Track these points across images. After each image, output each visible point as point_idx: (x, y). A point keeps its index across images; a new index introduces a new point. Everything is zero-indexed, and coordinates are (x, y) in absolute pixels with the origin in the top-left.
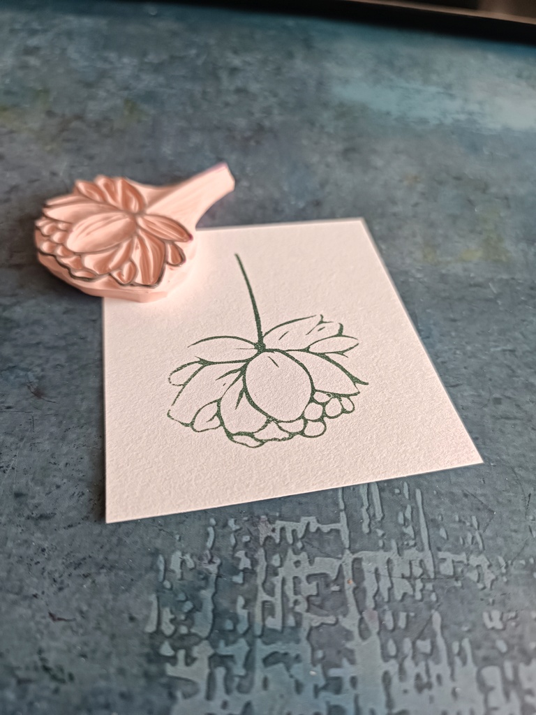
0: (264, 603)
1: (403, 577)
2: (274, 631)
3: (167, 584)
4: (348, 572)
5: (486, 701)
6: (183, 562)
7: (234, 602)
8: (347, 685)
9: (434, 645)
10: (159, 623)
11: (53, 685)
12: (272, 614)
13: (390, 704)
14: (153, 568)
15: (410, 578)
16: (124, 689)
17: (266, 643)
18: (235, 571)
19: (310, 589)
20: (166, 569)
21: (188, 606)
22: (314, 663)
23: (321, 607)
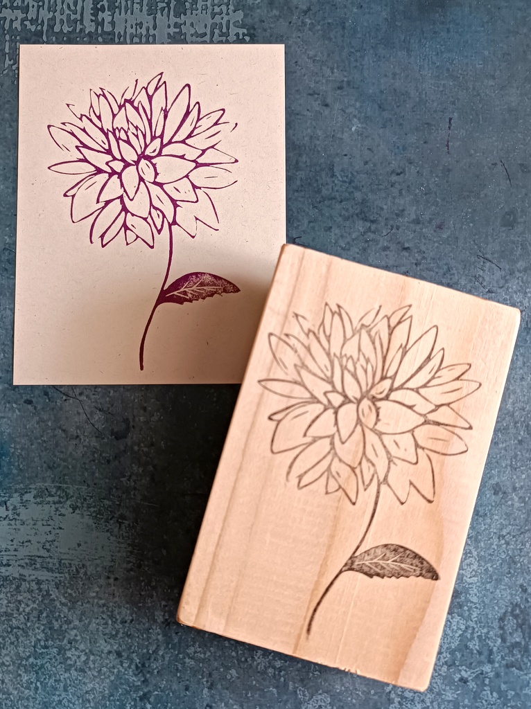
8: (172, 25)
16: (263, 24)
22: (185, 33)
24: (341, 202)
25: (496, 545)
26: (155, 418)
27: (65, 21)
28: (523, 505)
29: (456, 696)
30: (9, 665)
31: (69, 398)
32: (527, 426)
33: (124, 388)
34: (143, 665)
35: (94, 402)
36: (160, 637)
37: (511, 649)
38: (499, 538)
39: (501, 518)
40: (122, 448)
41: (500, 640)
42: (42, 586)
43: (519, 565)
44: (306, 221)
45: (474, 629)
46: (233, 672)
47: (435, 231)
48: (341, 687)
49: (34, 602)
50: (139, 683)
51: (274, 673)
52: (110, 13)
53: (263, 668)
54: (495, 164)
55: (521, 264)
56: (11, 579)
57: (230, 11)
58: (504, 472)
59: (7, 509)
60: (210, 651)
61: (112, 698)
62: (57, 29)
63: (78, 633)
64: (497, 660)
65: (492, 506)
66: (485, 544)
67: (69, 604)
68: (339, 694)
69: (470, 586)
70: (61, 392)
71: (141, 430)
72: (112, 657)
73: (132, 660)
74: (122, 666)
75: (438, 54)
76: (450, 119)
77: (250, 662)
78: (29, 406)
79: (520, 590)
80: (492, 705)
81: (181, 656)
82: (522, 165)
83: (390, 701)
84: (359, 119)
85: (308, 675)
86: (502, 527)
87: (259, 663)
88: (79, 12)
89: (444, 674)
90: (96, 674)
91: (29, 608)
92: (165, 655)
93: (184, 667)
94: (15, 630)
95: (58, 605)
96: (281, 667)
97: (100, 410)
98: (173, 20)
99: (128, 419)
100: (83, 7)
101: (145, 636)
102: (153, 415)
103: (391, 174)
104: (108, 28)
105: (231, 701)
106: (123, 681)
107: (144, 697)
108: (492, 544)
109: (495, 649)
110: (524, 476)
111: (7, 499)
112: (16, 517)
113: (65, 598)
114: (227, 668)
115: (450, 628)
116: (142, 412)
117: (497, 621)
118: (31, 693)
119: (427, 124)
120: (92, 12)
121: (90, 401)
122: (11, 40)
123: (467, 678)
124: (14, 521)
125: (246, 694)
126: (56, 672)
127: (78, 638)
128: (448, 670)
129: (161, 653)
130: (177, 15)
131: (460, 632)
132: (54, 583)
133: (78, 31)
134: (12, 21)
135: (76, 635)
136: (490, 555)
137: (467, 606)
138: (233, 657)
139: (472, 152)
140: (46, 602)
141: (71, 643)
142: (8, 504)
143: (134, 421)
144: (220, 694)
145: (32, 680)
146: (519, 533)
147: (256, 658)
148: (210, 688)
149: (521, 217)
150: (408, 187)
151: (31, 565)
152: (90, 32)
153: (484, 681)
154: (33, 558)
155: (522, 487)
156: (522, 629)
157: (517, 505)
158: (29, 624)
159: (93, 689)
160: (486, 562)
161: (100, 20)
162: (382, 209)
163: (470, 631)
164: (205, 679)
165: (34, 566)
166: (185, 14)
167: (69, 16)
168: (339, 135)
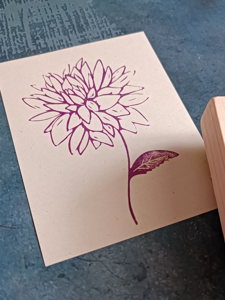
5: (45, 41)
13: (69, 36)
26: (161, 256)
27: (18, 49)
31: (91, 262)
33: (129, 241)
35: (111, 259)
40: (146, 287)
52: (42, 40)
57: (108, 25)
70: (84, 260)
71: (154, 268)
78: (63, 279)
88: (25, 43)
97: (119, 263)
98: (79, 35)
99: (142, 263)
102: (159, 254)
104: (43, 46)
116: (149, 254)
121: (108, 260)
130: (80, 32)
133: (26, 51)
143: (147, 263)
152: (34, 50)
161: (38, 44)
166: (85, 31)
167: (19, 46)
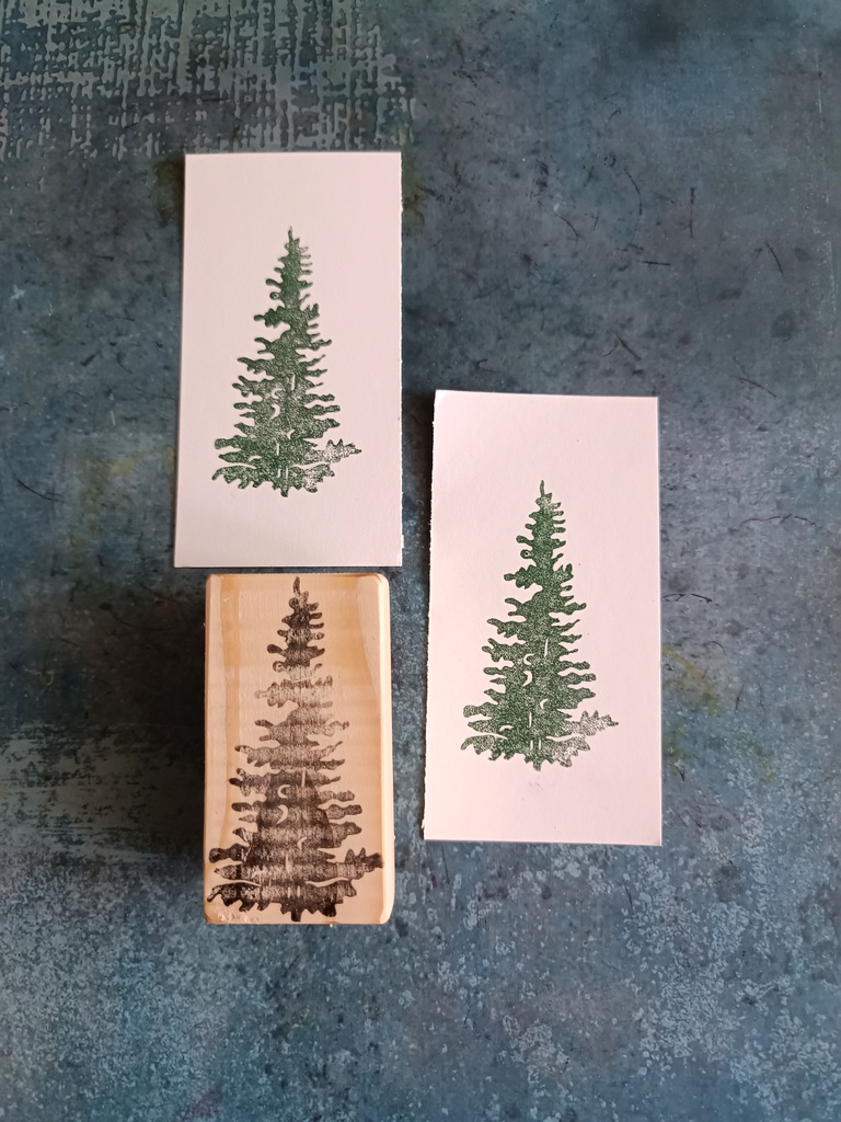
0: (345, 116)
1: (254, 137)
2: (339, 102)
3: (406, 125)
4: (291, 138)
5: (216, 73)
6: (398, 139)
7: (364, 116)
8: (297, 77)
9: (242, 99)
10: (408, 104)
11: (464, 69)
12: (340, 111)
13: (273, 70)
14: (417, 134)
15: (249, 136)
16: (424, 70)
17: (344, 95)
18: (363, 134)
19: (316, 127)
20: (408, 134)
21: (392, 113)
22: (316, 86)
23: (310, 117)
24: (542, 309)
25: (790, 798)
27: (152, 82)
28: (826, 737)
29: (738, 1024)
30: (85, 988)
32: (827, 621)
34: (277, 985)
36: (300, 943)
37: (819, 952)
38: (793, 787)
39: (795, 758)
41: (801, 939)
42: (129, 873)
43: (825, 826)
44: (492, 339)
45: (762, 923)
46: (408, 994)
47: (677, 347)
48: (568, 1015)
49: (118, 895)
50: (272, 1012)
51: (468, 996)
52: (212, 68)
53: (451, 988)
54: (760, 250)
55: (805, 389)
56: (85, 862)
57: (378, 55)
58: (797, 690)
59: (77, 762)
60: (373, 964)
61: (232, 1034)
62: (140, 93)
63: (182, 940)
64: (798, 968)
65: (781, 740)
66: (773, 796)
67: (168, 898)
68: (565, 1024)
69: (754, 859)
70: (151, 591)
72: (232, 973)
73: (260, 978)
74: (246, 986)
75: (670, 102)
76: (693, 190)
77: (432, 979)
78: (108, 613)
79: (829, 863)
80: (793, 1036)
81: (331, 971)
82: (797, 250)
83: (641, 1034)
84: (563, 193)
85: (519, 997)
86: (798, 770)
87: (444, 982)
88: (171, 69)
89: (720, 992)
90: (209, 999)
91: (112, 904)
92: (307, 970)
93: (336, 986)
94: (91, 936)
95: (153, 898)
96: (478, 985)
98: (298, 68)
100: (176, 63)
101: (278, 942)
103: (611, 270)
104: (209, 86)
105: (405, 1037)
106: (248, 1009)
107: (279, 1033)
108: (783, 796)
109: (795, 952)
110: (825, 695)
111: (77, 746)
112: (90, 772)
113: (163, 888)
114: (398, 989)
115: (726, 923)
117: (796, 910)
118: (117, 1028)
119: (661, 197)
120: (188, 68)
122: (79, 112)
123: (754, 997)
124: (86, 780)
125: (428, 1029)
126: (151, 996)
127: (183, 946)
128: (726, 985)
129: (302, 967)
130: (304, 63)
131: (742, 929)
132: (145, 867)
133: (169, 92)
134: (80, 87)
135: (179, 943)
136: (782, 812)
137: (751, 890)
138: (407, 972)
139: (726, 233)
140: (135, 894)
141: (172, 954)
142: (79, 753)
144: (390, 1028)
145: (118, 1009)
146: (823, 780)
147: (441, 973)
148: (374, 1019)
149: (801, 322)
150: (636, 287)
151: (113, 841)
152: (185, 94)
153: (779, 1000)
154: (115, 831)
155: (823, 712)
156: (833, 921)
157: (818, 737)
158: (111, 927)
159: (205, 1021)
160: (776, 823)
161: (199, 76)
162: (600, 318)
163: (756, 927)
164: (367, 1006)
165: (116, 843)
166: (315, 61)
167: (157, 75)
168: (536, 217)
